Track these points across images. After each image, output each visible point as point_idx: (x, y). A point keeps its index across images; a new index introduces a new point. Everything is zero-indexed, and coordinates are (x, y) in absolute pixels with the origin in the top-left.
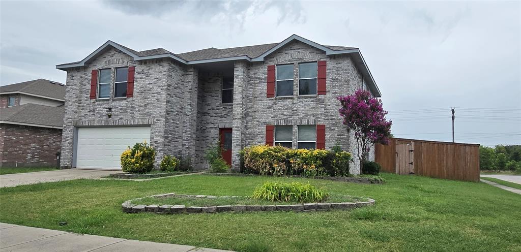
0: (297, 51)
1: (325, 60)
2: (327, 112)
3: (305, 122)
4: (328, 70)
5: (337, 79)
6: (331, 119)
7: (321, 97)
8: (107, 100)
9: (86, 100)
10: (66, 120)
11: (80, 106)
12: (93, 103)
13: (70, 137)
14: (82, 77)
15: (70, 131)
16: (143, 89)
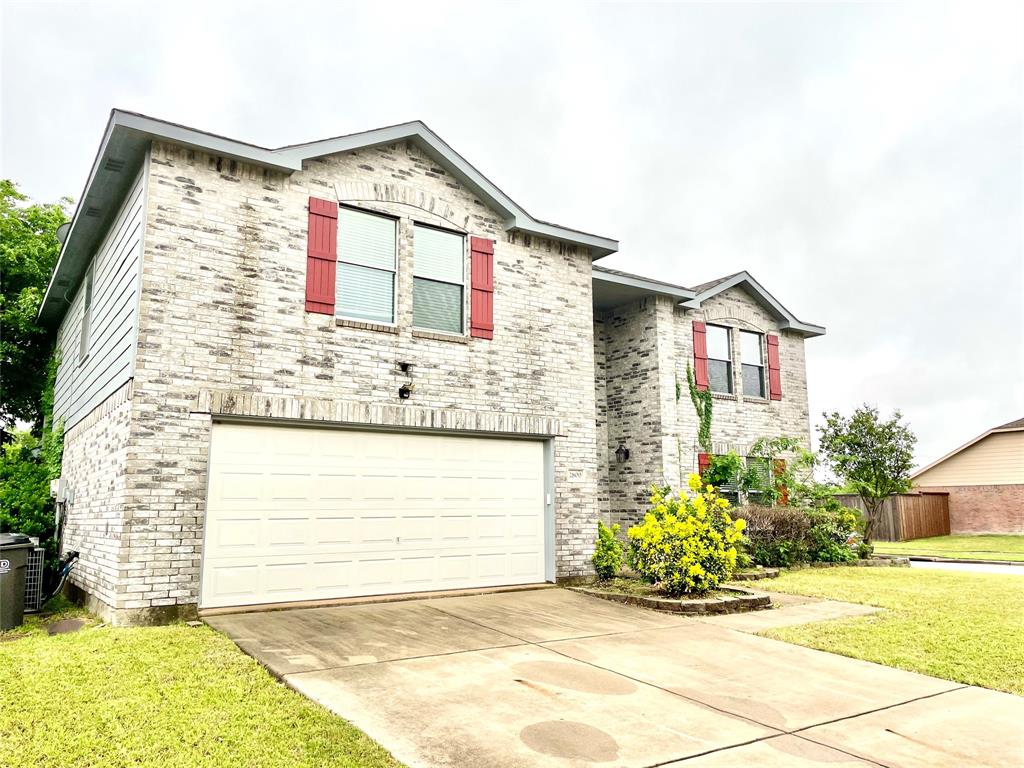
0: (735, 304)
1: (775, 333)
4: (780, 354)
7: (774, 404)
8: (388, 331)
9: (282, 311)
10: (157, 381)
11: (247, 331)
12: (320, 329)
13: (189, 464)
14: (249, 208)
15: (184, 436)
16: (524, 323)
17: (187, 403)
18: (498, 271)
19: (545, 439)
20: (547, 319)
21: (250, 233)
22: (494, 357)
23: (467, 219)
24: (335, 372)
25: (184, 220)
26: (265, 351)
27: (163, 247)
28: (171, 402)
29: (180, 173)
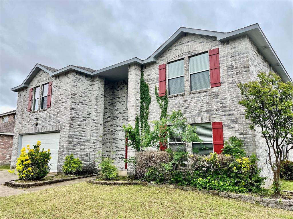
0: (186, 44)
1: (217, 47)
2: (224, 107)
3: (198, 120)
4: (221, 58)
5: (233, 67)
6: (230, 115)
7: (216, 89)
9: (26, 113)
12: (29, 115)
15: (17, 138)
16: (57, 100)
18: (53, 89)
22: (50, 112)
23: (49, 79)
26: (24, 121)
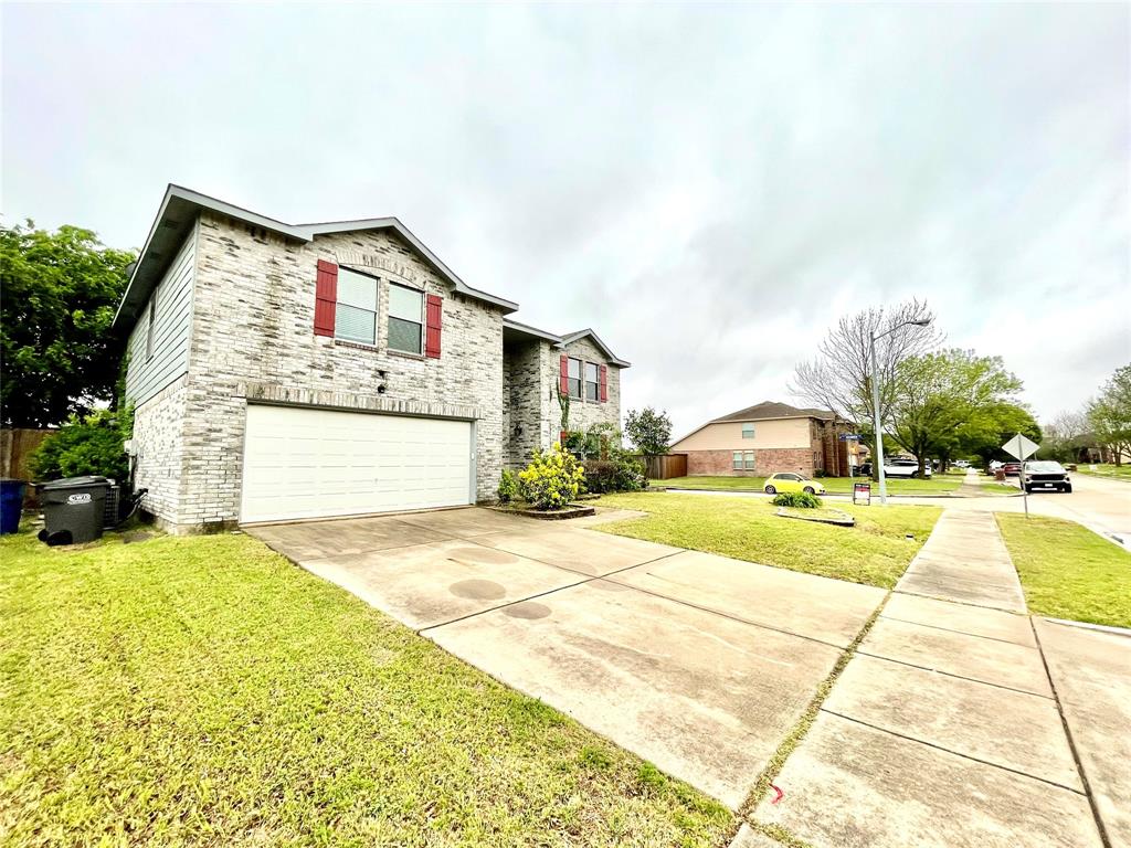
0: (585, 347)
1: (605, 365)
4: (607, 377)
7: (603, 404)
8: (371, 350)
9: (297, 333)
10: (206, 375)
11: (273, 345)
12: (324, 346)
13: (230, 431)
14: (275, 263)
15: (227, 412)
16: (460, 350)
17: (228, 390)
18: (444, 318)
19: (471, 421)
20: (475, 348)
21: (276, 280)
22: (441, 370)
23: (425, 283)
24: (334, 375)
25: (225, 267)
26: (285, 358)
27: (210, 284)
28: (216, 389)
29: (223, 235)
